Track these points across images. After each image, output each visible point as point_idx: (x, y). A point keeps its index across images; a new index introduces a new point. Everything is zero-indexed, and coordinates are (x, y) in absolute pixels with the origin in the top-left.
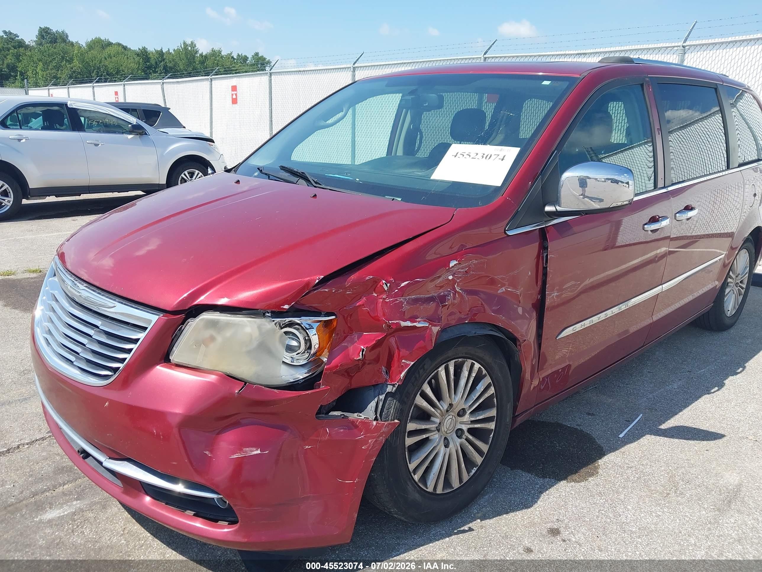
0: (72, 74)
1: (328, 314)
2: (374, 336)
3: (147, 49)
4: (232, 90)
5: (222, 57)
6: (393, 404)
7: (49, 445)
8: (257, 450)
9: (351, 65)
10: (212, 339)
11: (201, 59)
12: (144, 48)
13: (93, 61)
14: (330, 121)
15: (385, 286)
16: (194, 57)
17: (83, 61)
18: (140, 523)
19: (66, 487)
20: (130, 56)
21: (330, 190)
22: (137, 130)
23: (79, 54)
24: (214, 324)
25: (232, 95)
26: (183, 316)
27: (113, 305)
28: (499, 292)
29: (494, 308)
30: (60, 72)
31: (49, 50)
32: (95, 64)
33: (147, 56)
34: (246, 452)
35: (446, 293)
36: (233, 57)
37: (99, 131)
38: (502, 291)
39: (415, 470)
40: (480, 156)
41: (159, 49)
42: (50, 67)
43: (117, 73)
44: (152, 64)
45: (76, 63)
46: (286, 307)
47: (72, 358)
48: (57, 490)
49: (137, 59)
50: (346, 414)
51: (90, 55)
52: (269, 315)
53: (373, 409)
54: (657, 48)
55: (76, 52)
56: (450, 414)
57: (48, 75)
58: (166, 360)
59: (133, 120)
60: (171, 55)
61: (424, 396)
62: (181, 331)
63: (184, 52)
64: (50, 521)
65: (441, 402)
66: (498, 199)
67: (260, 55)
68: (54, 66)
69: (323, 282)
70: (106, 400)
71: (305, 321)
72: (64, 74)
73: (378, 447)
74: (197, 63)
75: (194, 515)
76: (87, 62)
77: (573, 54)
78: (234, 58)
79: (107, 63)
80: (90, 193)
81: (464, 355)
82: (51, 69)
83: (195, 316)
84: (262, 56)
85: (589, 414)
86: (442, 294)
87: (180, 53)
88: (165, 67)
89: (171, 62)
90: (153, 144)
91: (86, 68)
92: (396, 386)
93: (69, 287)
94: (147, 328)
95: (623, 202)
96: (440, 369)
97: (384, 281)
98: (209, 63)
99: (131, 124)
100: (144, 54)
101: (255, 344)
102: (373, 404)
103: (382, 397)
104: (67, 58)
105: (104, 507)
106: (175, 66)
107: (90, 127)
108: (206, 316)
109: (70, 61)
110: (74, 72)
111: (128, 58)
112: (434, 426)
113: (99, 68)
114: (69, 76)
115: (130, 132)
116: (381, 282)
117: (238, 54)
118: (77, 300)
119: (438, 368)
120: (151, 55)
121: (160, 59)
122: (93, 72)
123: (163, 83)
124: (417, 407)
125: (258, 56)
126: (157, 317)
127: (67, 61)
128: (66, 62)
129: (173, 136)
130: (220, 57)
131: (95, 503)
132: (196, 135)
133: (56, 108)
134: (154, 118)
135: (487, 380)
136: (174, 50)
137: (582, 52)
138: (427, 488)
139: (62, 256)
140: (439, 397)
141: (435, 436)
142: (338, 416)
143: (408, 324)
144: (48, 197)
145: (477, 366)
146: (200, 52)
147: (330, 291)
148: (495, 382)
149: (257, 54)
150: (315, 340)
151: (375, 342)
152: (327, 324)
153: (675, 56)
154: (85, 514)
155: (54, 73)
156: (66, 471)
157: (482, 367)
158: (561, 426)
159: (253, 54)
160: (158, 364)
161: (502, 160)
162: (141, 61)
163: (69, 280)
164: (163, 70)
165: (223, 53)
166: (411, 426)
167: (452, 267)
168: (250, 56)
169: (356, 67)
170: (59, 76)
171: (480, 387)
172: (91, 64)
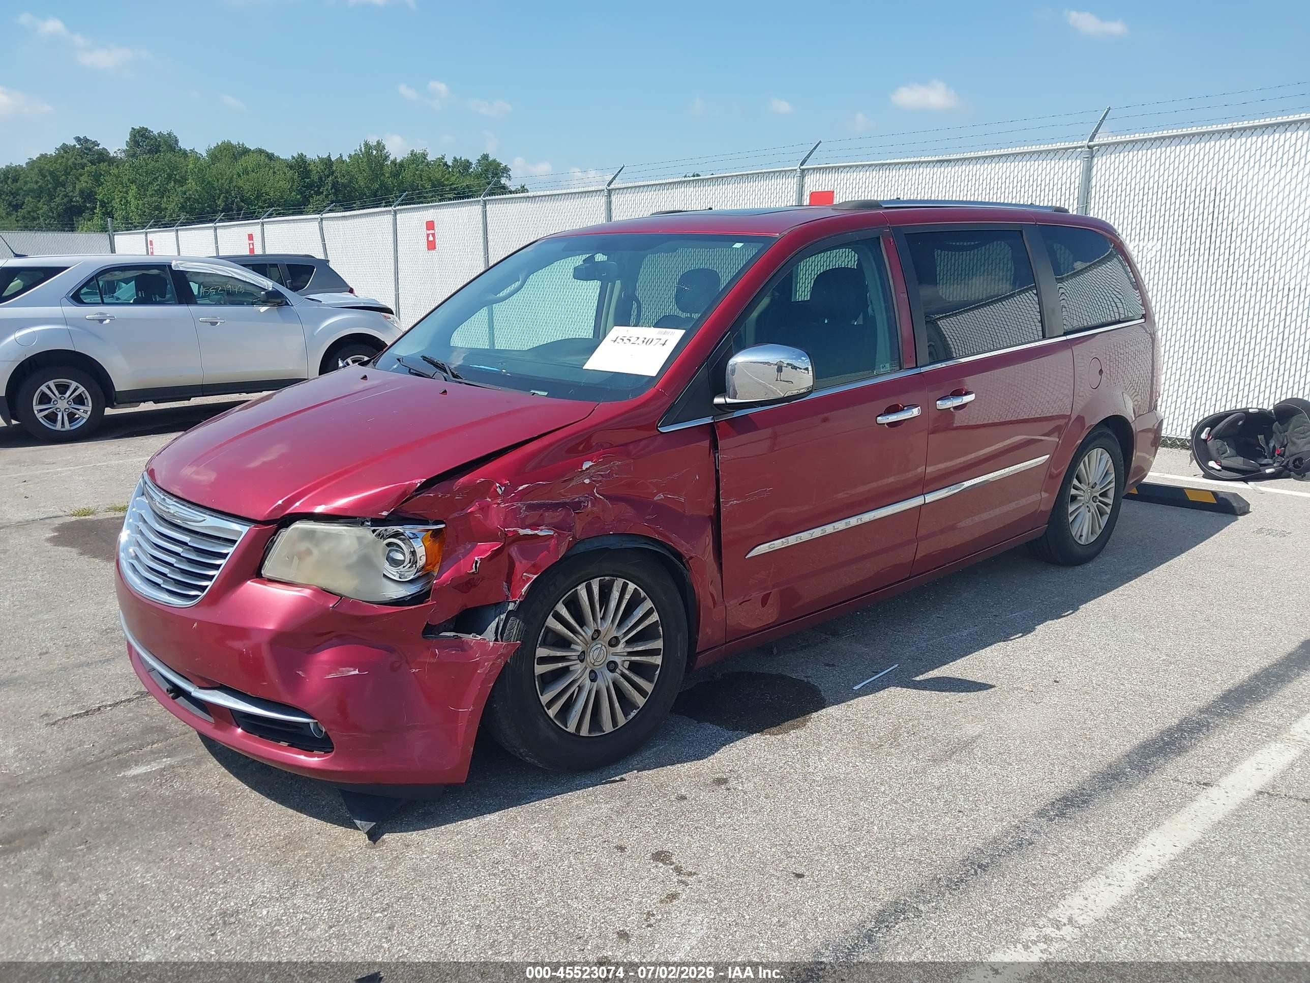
0: (185, 202)
1: (437, 522)
2: (486, 548)
3: (305, 156)
4: (428, 229)
5: (428, 164)
6: (515, 625)
7: (137, 706)
8: (355, 670)
9: (604, 187)
10: (309, 552)
11: (394, 169)
12: (301, 156)
13: (218, 180)
14: (502, 294)
15: (498, 490)
16: (382, 166)
17: (204, 181)
18: (237, 778)
19: (155, 746)
20: (278, 170)
21: (466, 384)
22: (274, 299)
23: (196, 170)
24: (310, 535)
25: (428, 235)
26: (275, 526)
27: (202, 519)
28: (656, 498)
29: (647, 518)
30: (165, 199)
31: (147, 164)
32: (223, 184)
33: (305, 168)
34: (342, 672)
35: (582, 499)
36: (445, 164)
37: (218, 303)
38: (659, 498)
39: (550, 704)
40: (641, 339)
41: (325, 156)
42: (148, 193)
43: (258, 197)
44: (313, 180)
45: (192, 185)
46: (385, 513)
47: (159, 581)
48: (144, 750)
49: (290, 173)
50: (459, 635)
51: (214, 172)
52: (369, 524)
53: (494, 630)
54: (1052, 150)
55: (191, 166)
56: (598, 642)
57: (146, 205)
58: (257, 575)
59: (268, 284)
60: (345, 165)
61: (559, 618)
62: (273, 542)
63: (365, 160)
64: (134, 777)
65: (585, 628)
66: (649, 392)
67: (490, 159)
68: (156, 191)
69: (425, 486)
70: (194, 621)
71: (407, 530)
72: (171, 204)
73: (496, 672)
74: (387, 175)
75: (289, 745)
76: (209, 182)
77: (933, 162)
78: (447, 165)
79: (241, 183)
80: (203, 396)
81: (612, 573)
82: (151, 196)
83: (287, 526)
84: (495, 160)
85: (828, 665)
86: (577, 499)
87: (360, 161)
88: (335, 185)
89: (344, 176)
90: (298, 318)
91: (207, 193)
92: (517, 602)
93: (157, 504)
94: (235, 541)
95: (800, 390)
96: (579, 588)
97: (498, 485)
98: (407, 175)
99: (264, 289)
100: (301, 165)
101: (354, 558)
102: (493, 625)
103: (503, 616)
104: (177, 177)
105: (199, 764)
106: (350, 182)
107: (206, 295)
108: (298, 525)
109: (182, 181)
110: (188, 199)
111: (274, 173)
112: (574, 654)
113: (228, 192)
114: (180, 205)
115: (264, 303)
116: (494, 486)
117: (455, 158)
118: (166, 518)
119: (577, 585)
120: (312, 167)
121: (326, 172)
122: (219, 198)
123: (322, 219)
124: (549, 630)
125: (487, 160)
126: (248, 528)
127: (176, 181)
128: (175, 183)
129: (328, 305)
130: (424, 164)
131: (188, 760)
132: (364, 303)
133: (155, 272)
134: (305, 276)
135: (648, 604)
136: (350, 156)
137: (945, 158)
138: (567, 728)
139: (151, 473)
140: (582, 622)
141: (578, 667)
142: (450, 637)
143: (528, 532)
144: (142, 404)
145: (632, 586)
146: (392, 158)
147: (436, 496)
148: (659, 606)
149: (485, 157)
150: (421, 551)
151: (489, 553)
152: (436, 534)
153: (1079, 162)
154: (176, 770)
155: (156, 201)
156: (157, 731)
157: (639, 588)
158: (782, 677)
159: (479, 157)
160: (249, 580)
161: (663, 345)
162: (296, 177)
163: (158, 496)
164: (331, 189)
165: (430, 158)
166: (541, 652)
167: (587, 469)
168: (474, 161)
169: (613, 189)
170: (163, 206)
171: (639, 613)
172: (216, 184)
